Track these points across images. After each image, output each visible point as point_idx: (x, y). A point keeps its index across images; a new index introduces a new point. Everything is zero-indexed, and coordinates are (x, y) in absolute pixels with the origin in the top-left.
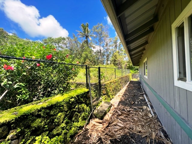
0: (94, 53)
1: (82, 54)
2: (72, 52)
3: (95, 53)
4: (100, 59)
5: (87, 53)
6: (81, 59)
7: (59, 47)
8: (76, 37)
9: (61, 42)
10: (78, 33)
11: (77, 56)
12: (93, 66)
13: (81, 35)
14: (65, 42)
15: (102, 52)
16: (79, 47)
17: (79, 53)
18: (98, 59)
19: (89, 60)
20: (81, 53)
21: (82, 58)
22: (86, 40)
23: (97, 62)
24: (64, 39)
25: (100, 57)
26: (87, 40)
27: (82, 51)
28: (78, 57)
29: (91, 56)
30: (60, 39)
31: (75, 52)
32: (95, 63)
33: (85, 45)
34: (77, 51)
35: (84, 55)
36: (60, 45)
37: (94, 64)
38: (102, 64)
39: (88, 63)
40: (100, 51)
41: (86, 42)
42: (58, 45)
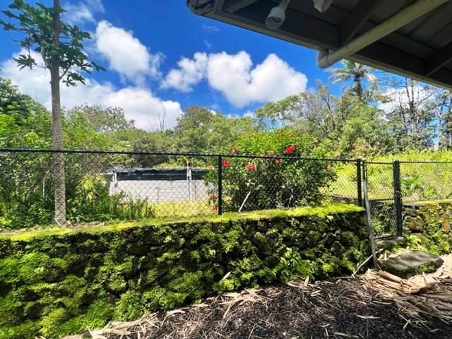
0: (384, 117)
1: (342, 126)
2: (314, 124)
3: (389, 115)
4: (409, 133)
5: (359, 120)
6: (339, 139)
7: (285, 118)
8: (324, 87)
9: (289, 107)
10: (331, 74)
11: (327, 133)
12: (382, 154)
13: (339, 77)
14: (298, 104)
15: (420, 108)
16: (333, 109)
17: (334, 125)
18: (403, 133)
19: (367, 139)
20: (340, 124)
21: (344, 137)
22: (355, 85)
23: (399, 143)
24: (295, 99)
25: (412, 126)
26: (359, 85)
27: (344, 119)
28: (331, 134)
29: (374, 127)
30: (287, 102)
31: (323, 124)
32: (387, 146)
33: (354, 99)
34: (327, 120)
35: (348, 127)
36: (286, 113)
37: (387, 151)
38: (420, 147)
39: (362, 148)
40: (408, 107)
41: (354, 90)
42: (283, 114)
